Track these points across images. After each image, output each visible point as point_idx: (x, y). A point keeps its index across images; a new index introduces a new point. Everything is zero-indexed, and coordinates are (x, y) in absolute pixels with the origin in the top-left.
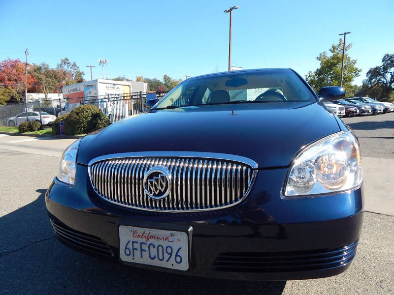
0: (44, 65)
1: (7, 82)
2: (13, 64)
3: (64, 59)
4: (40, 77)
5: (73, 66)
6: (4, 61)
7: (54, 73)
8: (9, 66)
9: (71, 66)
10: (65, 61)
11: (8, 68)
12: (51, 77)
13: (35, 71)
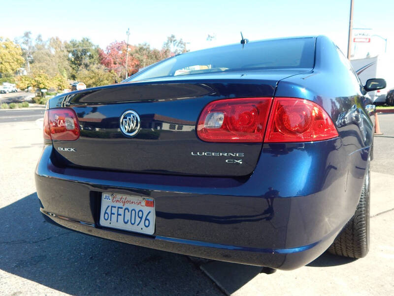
0: (145, 45)
1: (113, 65)
2: (119, 45)
3: (170, 36)
4: (141, 59)
5: (179, 43)
6: (111, 44)
7: (155, 53)
8: (116, 48)
9: (177, 44)
10: (172, 39)
11: (114, 50)
12: (152, 58)
13: (137, 52)
